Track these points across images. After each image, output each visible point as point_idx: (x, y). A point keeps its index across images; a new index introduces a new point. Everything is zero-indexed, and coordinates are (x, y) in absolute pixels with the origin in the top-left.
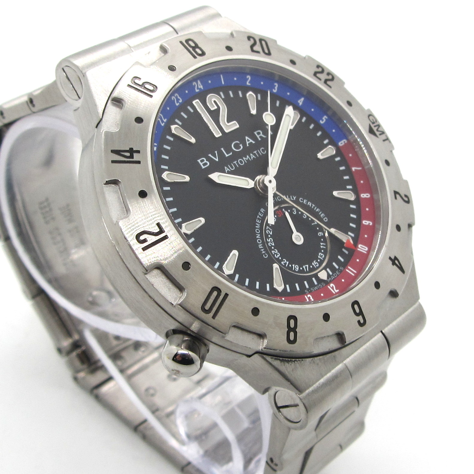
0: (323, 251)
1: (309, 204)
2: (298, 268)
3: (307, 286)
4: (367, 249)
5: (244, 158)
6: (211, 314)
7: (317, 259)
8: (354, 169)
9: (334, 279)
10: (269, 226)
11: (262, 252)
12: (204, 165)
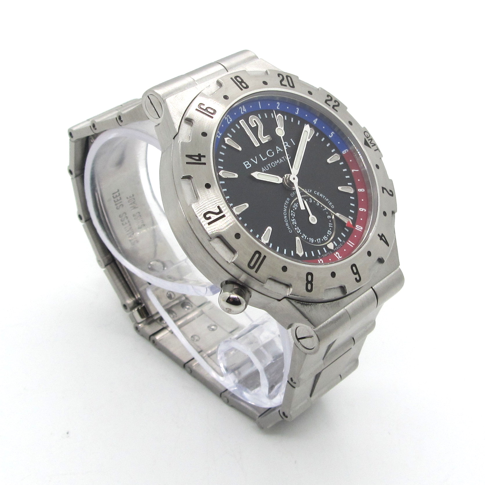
0: (330, 229)
1: (321, 195)
2: (313, 241)
3: (320, 254)
4: (362, 228)
5: (275, 162)
6: (255, 269)
7: (326, 234)
8: (353, 171)
9: (338, 249)
10: (293, 211)
11: (288, 228)
12: (247, 166)
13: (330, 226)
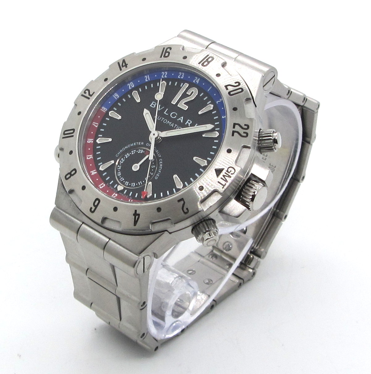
1: (161, 165)
2: (119, 175)
3: (111, 183)
7: (130, 183)
9: (122, 195)
10: (136, 151)
11: (118, 153)
12: (152, 105)
13: (139, 183)
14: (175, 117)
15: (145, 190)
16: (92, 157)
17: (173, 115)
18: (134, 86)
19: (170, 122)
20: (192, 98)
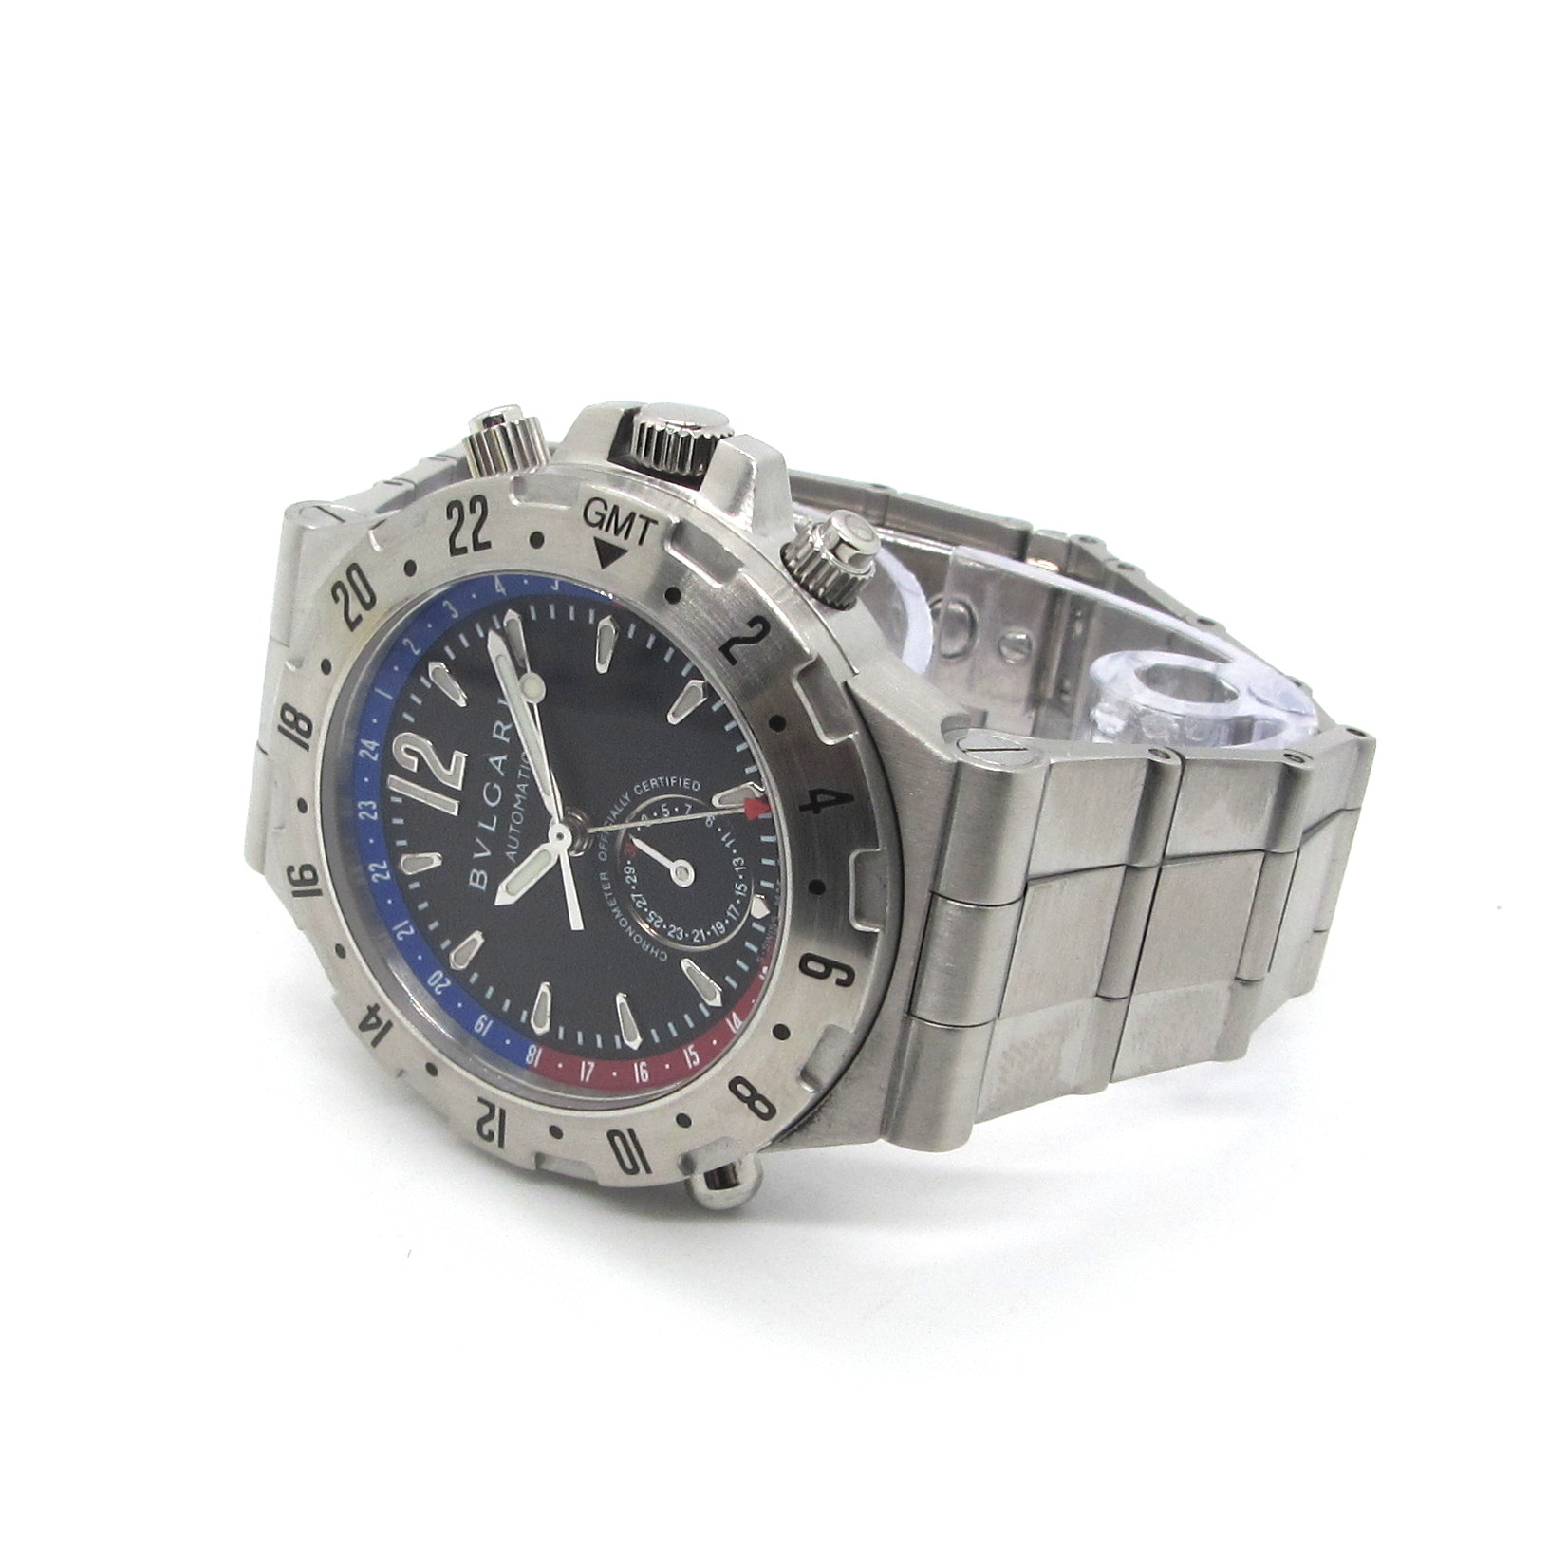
1: (654, 782)
2: (722, 926)
3: (755, 949)
5: (516, 806)
7: (735, 877)
10: (634, 892)
11: (654, 954)
12: (481, 882)
13: (728, 845)
14: (496, 786)
15: (742, 811)
16: (690, 1047)
17: (493, 795)
18: (439, 972)
19: (516, 801)
20: (425, 746)
